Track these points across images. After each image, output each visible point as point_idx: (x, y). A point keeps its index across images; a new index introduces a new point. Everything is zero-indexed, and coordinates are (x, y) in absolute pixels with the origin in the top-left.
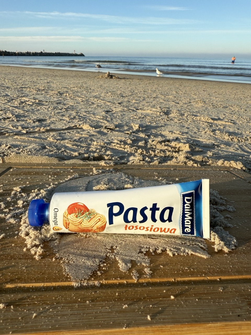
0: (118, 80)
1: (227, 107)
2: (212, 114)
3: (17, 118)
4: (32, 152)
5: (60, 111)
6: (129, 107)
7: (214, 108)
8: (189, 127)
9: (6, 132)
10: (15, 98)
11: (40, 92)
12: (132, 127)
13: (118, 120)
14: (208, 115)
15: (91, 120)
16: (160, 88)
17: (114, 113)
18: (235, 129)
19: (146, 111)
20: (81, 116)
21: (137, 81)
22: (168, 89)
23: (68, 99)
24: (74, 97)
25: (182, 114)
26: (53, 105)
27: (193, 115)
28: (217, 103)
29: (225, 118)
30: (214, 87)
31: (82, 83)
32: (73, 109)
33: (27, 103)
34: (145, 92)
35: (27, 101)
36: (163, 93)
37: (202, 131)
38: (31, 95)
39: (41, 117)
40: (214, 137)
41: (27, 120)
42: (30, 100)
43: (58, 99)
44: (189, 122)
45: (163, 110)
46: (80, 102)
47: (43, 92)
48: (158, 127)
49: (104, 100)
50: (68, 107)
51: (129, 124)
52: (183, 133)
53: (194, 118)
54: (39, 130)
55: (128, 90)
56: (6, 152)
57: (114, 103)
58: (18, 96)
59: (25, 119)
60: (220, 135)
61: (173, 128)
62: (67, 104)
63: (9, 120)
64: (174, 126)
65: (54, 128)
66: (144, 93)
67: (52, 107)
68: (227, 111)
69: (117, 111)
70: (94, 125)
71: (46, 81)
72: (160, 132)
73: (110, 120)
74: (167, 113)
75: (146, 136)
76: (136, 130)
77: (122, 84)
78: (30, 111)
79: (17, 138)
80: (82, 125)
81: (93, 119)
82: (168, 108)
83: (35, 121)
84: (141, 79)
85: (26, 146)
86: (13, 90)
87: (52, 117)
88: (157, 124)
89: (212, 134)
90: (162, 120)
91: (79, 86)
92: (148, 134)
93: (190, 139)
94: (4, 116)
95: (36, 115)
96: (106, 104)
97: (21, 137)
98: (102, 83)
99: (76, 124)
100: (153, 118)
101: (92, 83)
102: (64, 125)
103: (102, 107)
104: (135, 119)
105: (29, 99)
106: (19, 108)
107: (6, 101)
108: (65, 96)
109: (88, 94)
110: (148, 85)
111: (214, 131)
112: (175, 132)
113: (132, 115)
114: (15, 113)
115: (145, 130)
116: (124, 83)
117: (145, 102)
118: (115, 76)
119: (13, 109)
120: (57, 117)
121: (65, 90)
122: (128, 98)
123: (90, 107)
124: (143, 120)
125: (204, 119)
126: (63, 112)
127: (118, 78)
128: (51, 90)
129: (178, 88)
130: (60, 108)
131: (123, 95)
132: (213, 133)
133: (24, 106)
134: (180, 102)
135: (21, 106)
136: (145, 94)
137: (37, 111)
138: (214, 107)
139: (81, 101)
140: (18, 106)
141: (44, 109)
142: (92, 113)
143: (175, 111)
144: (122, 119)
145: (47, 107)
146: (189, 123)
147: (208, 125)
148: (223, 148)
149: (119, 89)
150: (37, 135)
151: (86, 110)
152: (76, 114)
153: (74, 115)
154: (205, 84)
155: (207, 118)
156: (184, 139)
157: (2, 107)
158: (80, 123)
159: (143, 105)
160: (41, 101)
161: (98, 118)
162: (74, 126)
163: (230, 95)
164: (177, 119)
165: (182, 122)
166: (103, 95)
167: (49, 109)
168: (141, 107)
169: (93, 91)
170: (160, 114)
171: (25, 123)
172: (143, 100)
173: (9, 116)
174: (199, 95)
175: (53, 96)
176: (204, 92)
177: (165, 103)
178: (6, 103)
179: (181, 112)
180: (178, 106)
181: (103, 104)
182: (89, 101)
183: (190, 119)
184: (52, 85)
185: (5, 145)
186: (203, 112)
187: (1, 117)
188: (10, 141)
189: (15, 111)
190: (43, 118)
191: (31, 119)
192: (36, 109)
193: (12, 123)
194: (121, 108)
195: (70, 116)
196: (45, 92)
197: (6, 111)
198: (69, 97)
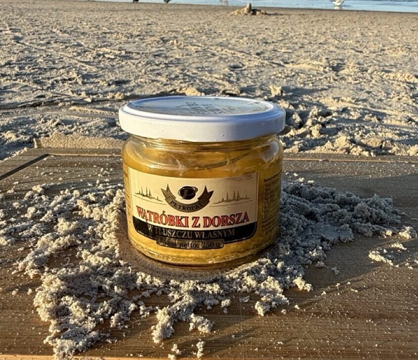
0: (264, 16)
3: (84, 79)
4: (92, 132)
5: (156, 67)
6: (273, 59)
8: (372, 90)
9: (59, 101)
10: (91, 49)
11: (132, 38)
12: (270, 92)
13: (248, 81)
14: (412, 70)
15: (203, 81)
16: (335, 29)
17: (245, 70)
19: (301, 65)
20: (189, 76)
21: (297, 17)
22: (349, 29)
23: (175, 49)
24: (185, 46)
25: (364, 69)
26: (148, 58)
27: (382, 71)
31: (203, 23)
33: (107, 56)
34: (306, 35)
35: (107, 53)
36: (339, 36)
37: (393, 97)
38: (117, 44)
39: (123, 77)
40: (413, 107)
41: (99, 82)
43: (157, 49)
44: (373, 82)
45: (331, 62)
46: (192, 53)
47: (137, 39)
48: (317, 90)
49: (233, 49)
50: (172, 61)
51: (267, 86)
52: (358, 100)
54: (113, 97)
55: (279, 32)
56: (50, 132)
57: (249, 54)
58: (96, 46)
59: (96, 80)
61: (343, 93)
62: (170, 57)
63: (70, 82)
64: (345, 88)
65: (139, 93)
66: (305, 36)
67: (144, 62)
69: (252, 66)
70: (206, 89)
72: (318, 99)
73: (235, 80)
74: (336, 69)
75: (291, 106)
76: (276, 96)
77: (270, 23)
78: (108, 69)
79: (75, 110)
80: (184, 89)
81: (206, 79)
82: (341, 60)
83: (111, 83)
84: (304, 15)
85: (85, 123)
87: (140, 77)
88: (316, 86)
89: (410, 102)
90: (325, 79)
91: (198, 27)
92: (295, 102)
93: (368, 110)
94: (65, 76)
95: (116, 73)
96: (235, 55)
97: (81, 108)
98: (237, 22)
99: (176, 88)
100: (311, 76)
101: (220, 23)
102: (156, 89)
103: (227, 61)
104: (278, 79)
105: (112, 49)
106: (92, 64)
107: (75, 54)
108: (170, 44)
109: (209, 41)
110: (314, 23)
111: (413, 96)
112: (343, 98)
113: (275, 72)
114: (84, 71)
115: (291, 96)
116: (274, 22)
117: (302, 50)
118: (260, 11)
119: (82, 66)
120: (148, 77)
121: (174, 34)
122: (275, 45)
123: (206, 61)
124: (291, 81)
125: (401, 77)
126: (159, 70)
127: (266, 14)
128: (150, 36)
129: (366, 27)
130: (157, 63)
131: (268, 41)
132: (414, 100)
133: (100, 61)
134: (365, 49)
135: (96, 60)
136: (306, 38)
137: (119, 68)
139: (195, 51)
140: (92, 60)
141: (131, 65)
142: (208, 71)
143: (352, 65)
144: (256, 78)
145: (138, 61)
146: (373, 84)
147: (407, 87)
149: (264, 31)
150: (107, 105)
151: (200, 65)
152: (181, 72)
153: (177, 73)
154: (417, 19)
156: (357, 110)
157: (66, 63)
158: (183, 85)
159: (298, 56)
160: (130, 53)
161: (215, 77)
162: (171, 91)
164: (352, 78)
165: (361, 82)
166: (233, 41)
167: (140, 65)
168: (294, 60)
169: (218, 36)
170: (325, 70)
171: (95, 87)
172: (301, 47)
173: (72, 77)
174: (402, 38)
175: (152, 45)
176: (413, 32)
177: (338, 51)
178: (75, 56)
179: (363, 66)
180: (360, 56)
181: (230, 55)
182: (208, 51)
183: (376, 77)
184: (154, 28)
185: (51, 121)
186: (403, 65)
187: (59, 78)
188: (63, 114)
189: (84, 68)
190: (125, 79)
191: (105, 80)
192: (117, 66)
193: (74, 86)
194: (258, 61)
195: (170, 74)
196: (139, 39)
197: (70, 69)
198: (177, 46)
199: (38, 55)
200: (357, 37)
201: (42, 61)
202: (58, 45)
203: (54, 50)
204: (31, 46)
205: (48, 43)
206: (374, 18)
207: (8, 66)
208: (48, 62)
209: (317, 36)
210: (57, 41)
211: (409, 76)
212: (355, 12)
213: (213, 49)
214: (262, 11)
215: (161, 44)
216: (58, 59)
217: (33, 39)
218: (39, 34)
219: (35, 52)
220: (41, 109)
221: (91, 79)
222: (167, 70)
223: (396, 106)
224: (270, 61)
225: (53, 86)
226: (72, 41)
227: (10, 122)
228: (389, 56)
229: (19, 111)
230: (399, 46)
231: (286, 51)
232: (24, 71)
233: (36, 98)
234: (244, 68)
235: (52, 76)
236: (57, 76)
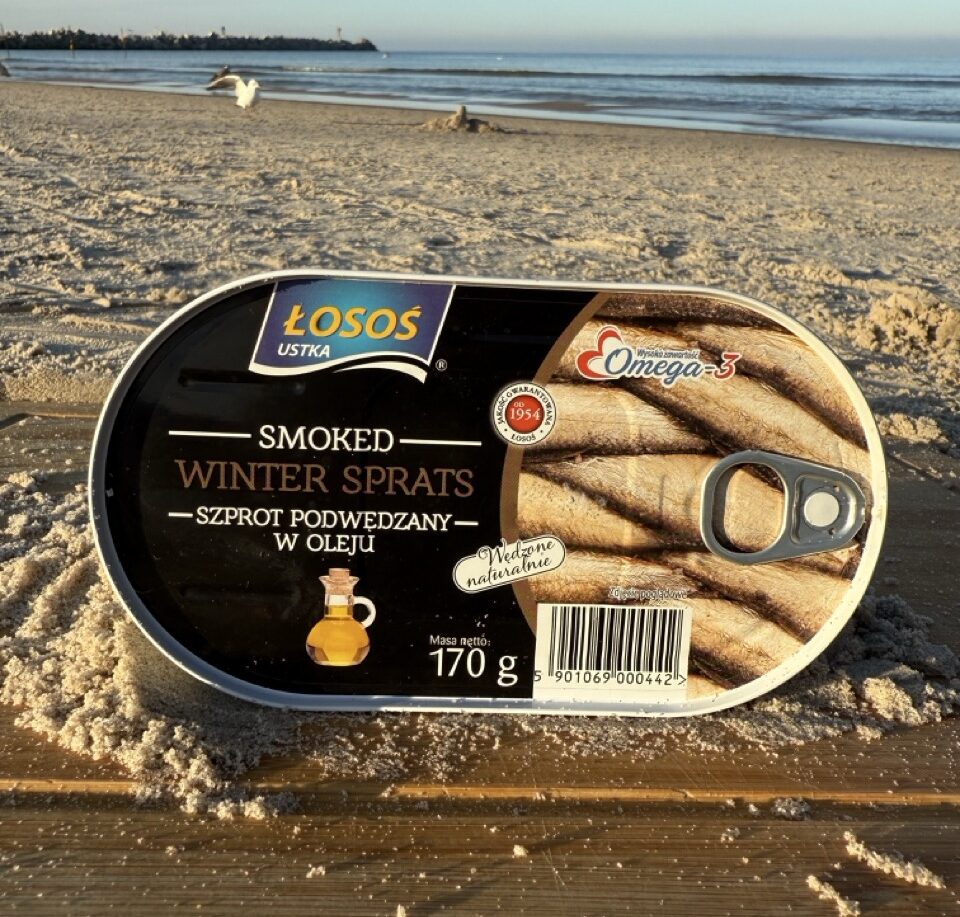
0: (496, 136)
1: (915, 235)
2: (849, 259)
3: (86, 258)
5: (253, 237)
6: (523, 228)
7: (862, 236)
9: (33, 303)
10: (94, 192)
11: (190, 172)
13: (472, 273)
14: (834, 260)
16: (658, 168)
17: (462, 249)
19: (587, 242)
20: (333, 258)
21: (571, 141)
22: (690, 169)
23: (294, 200)
24: (316, 194)
25: (730, 255)
26: (233, 216)
27: (770, 260)
28: (876, 220)
29: (900, 270)
30: (875, 164)
31: (356, 146)
32: (306, 233)
33: (137, 209)
34: (595, 178)
35: (135, 203)
36: (668, 185)
38: (156, 185)
39: (180, 256)
41: (123, 266)
42: (148, 199)
44: (752, 281)
45: (656, 239)
46: (336, 208)
47: (203, 175)
49: (430, 204)
50: (290, 225)
53: (773, 268)
54: (162, 298)
56: (19, 368)
57: (468, 215)
58: (107, 187)
59: (117, 261)
62: (286, 216)
63: (54, 263)
66: (591, 182)
67: (224, 224)
69: (476, 240)
71: (220, 139)
73: (441, 270)
74: (669, 252)
77: (512, 152)
78: (140, 237)
79: (73, 323)
81: (375, 265)
82: (679, 234)
83: (152, 267)
84: (586, 136)
85: (100, 351)
87: (219, 257)
90: (644, 274)
91: (345, 155)
94: (39, 250)
95: (161, 247)
96: (436, 217)
97: (87, 320)
98: (433, 146)
100: (613, 266)
101: (394, 147)
103: (418, 229)
105: (146, 195)
106: (101, 225)
107: (58, 202)
108: (283, 188)
109: (373, 184)
110: (611, 155)
113: (529, 254)
114: (84, 241)
116: (519, 149)
117: (588, 211)
118: (486, 123)
119: (77, 228)
120: (239, 257)
121: (289, 167)
122: (525, 199)
123: (370, 228)
125: (813, 274)
126: (263, 242)
127: (500, 130)
128: (234, 168)
129: (729, 168)
130: (256, 228)
131: (509, 189)
133: (120, 220)
134: (729, 213)
135: (111, 217)
136: (594, 186)
137: (167, 236)
138: (864, 232)
139: (341, 205)
140: (100, 216)
141: (196, 230)
142: (376, 248)
143: (701, 245)
144: (488, 267)
145: (211, 223)
146: (751, 286)
147: (826, 294)
148: (873, 374)
149: (498, 168)
150: (149, 315)
151: (355, 236)
152: (315, 249)
153: (304, 251)
154: (840, 154)
155: (826, 268)
157: (38, 222)
159: (580, 223)
160: (189, 204)
161: (394, 263)
163: (934, 194)
164: (705, 273)
165: (726, 281)
166: (429, 187)
167: (215, 231)
168: (571, 230)
169: (392, 175)
170: (643, 253)
171: (115, 275)
172: (584, 206)
173: (57, 251)
174: (808, 193)
175: (239, 188)
176: (830, 180)
177: (669, 216)
178: (58, 207)
179: (727, 249)
180: (719, 228)
181: (426, 217)
182: (374, 207)
183: (757, 272)
184: (241, 151)
185: (19, 345)
186: (815, 249)
187: (26, 254)
188: (46, 332)
189: (82, 235)
190: (184, 260)
191: (138, 262)
192: (163, 230)
193: (64, 273)
194: (491, 230)
195: (289, 253)
196: (209, 174)
197: (51, 234)
198: (300, 194)
200: (709, 188)
202: (15, 183)
203: (7, 193)
206: (746, 149)
209: (619, 182)
210: (12, 171)
211: (829, 272)
212: (703, 135)
213: (385, 203)
214: (491, 125)
215: (262, 187)
216: (16, 213)
221: (103, 259)
222: (281, 245)
224: (519, 233)
225: (12, 271)
226: (48, 174)
228: (783, 229)
230: (803, 210)
231: (552, 211)
234: (458, 245)
235: (7, 249)
236: (21, 249)
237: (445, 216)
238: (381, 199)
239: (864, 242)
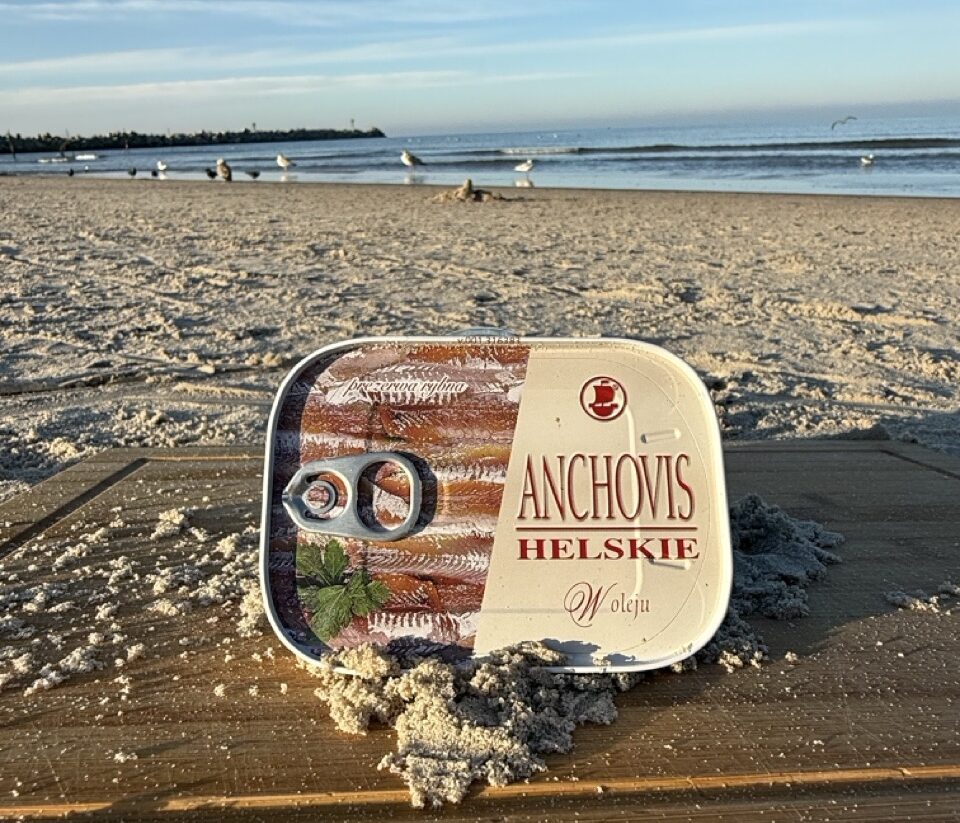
0: (499, 204)
1: (894, 272)
2: (848, 297)
4: (241, 434)
5: (319, 302)
6: (552, 283)
7: (850, 275)
8: (777, 337)
9: (147, 373)
10: (171, 269)
11: (248, 248)
13: (524, 325)
14: (837, 298)
15: (432, 326)
16: (647, 225)
17: (505, 303)
18: (948, 338)
19: (614, 293)
20: (396, 317)
21: (565, 205)
22: (675, 224)
23: (345, 267)
24: (363, 260)
25: (742, 298)
26: (296, 284)
27: (782, 300)
29: (898, 304)
31: (382, 218)
32: (365, 297)
33: (212, 281)
34: (596, 236)
35: (209, 277)
36: (661, 238)
37: (829, 351)
38: (222, 260)
39: (262, 322)
41: (215, 334)
42: (219, 272)
43: (309, 268)
44: (774, 320)
45: (673, 286)
46: (383, 273)
47: (260, 250)
49: (463, 265)
50: (348, 289)
52: (763, 358)
53: (787, 307)
54: (259, 362)
55: (540, 231)
56: (148, 436)
57: (500, 273)
58: (180, 264)
59: (208, 330)
60: (901, 358)
61: (724, 343)
62: (343, 281)
63: (153, 335)
64: (723, 335)
66: (595, 239)
67: (292, 292)
68: (898, 285)
69: (515, 295)
71: (266, 217)
74: (688, 297)
77: (516, 216)
78: (222, 307)
79: (185, 390)
81: (435, 322)
82: (687, 281)
83: (241, 335)
84: (575, 200)
85: (216, 416)
86: (164, 246)
87: (297, 322)
88: (662, 331)
89: (870, 357)
90: (676, 319)
91: (376, 226)
94: (137, 323)
95: (243, 316)
96: (473, 276)
97: (199, 387)
98: (448, 214)
100: (645, 312)
101: (415, 218)
103: (461, 287)
104: (580, 320)
105: (218, 269)
106: (184, 297)
107: (142, 279)
108: (333, 257)
109: (408, 250)
110: (602, 215)
111: (871, 347)
112: (736, 355)
113: (568, 306)
114: (173, 312)
116: (522, 213)
117: (600, 263)
118: (489, 194)
119: (166, 302)
120: (314, 320)
121: (332, 239)
122: (544, 256)
123: (419, 288)
124: (609, 322)
125: (825, 312)
126: (330, 307)
127: (502, 199)
128: (284, 242)
129: (707, 221)
130: (320, 293)
131: (527, 249)
132: (875, 353)
133: (200, 293)
134: (725, 260)
135: (191, 290)
136: (598, 242)
137: (242, 304)
138: (849, 272)
139: (388, 269)
140: (183, 290)
141: (269, 298)
142: (431, 306)
143: (714, 289)
144: (536, 319)
145: (279, 291)
146: (775, 325)
147: (846, 330)
149: (509, 231)
150: (251, 379)
151: (409, 297)
152: (379, 310)
153: (370, 313)
154: (798, 205)
157: (128, 298)
159: (600, 276)
160: (256, 275)
161: (452, 319)
164: (729, 315)
165: (751, 322)
166: (457, 249)
167: (286, 298)
168: (595, 282)
169: (422, 241)
170: (666, 300)
171: (210, 342)
172: (596, 260)
173: (154, 323)
174: (784, 240)
175: (295, 260)
177: (673, 265)
178: (143, 284)
179: (738, 292)
180: (722, 274)
181: (464, 277)
182: (416, 269)
183: (774, 312)
184: (286, 227)
185: (143, 414)
186: (814, 289)
187: (127, 327)
188: (163, 400)
189: (170, 307)
190: (267, 326)
191: (227, 330)
192: (239, 300)
193: (165, 343)
194: (525, 286)
195: (358, 315)
196: (265, 248)
197: (144, 308)
198: (349, 261)
199: (65, 283)
200: (697, 239)
201: (77, 293)
202: (101, 264)
203: (96, 273)
204: (43, 266)
205: (78, 259)
206: (715, 204)
207: (8, 305)
208: (90, 297)
209: (618, 238)
210: (95, 254)
211: (840, 309)
212: (673, 194)
213: (425, 266)
214: (494, 195)
215: (313, 257)
216: (108, 290)
217: (45, 252)
218: (52, 243)
219: (55, 277)
220: (109, 390)
221: (195, 328)
223: (843, 367)
224: (551, 286)
225: (117, 343)
226: (126, 254)
227: (54, 420)
228: (778, 272)
229: (64, 395)
230: (788, 254)
231: (571, 266)
232: (46, 315)
233: (90, 367)
234: (501, 301)
235: (109, 324)
236: (121, 323)
237: (481, 275)
238: (420, 262)
239: (853, 280)
